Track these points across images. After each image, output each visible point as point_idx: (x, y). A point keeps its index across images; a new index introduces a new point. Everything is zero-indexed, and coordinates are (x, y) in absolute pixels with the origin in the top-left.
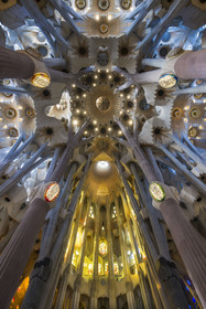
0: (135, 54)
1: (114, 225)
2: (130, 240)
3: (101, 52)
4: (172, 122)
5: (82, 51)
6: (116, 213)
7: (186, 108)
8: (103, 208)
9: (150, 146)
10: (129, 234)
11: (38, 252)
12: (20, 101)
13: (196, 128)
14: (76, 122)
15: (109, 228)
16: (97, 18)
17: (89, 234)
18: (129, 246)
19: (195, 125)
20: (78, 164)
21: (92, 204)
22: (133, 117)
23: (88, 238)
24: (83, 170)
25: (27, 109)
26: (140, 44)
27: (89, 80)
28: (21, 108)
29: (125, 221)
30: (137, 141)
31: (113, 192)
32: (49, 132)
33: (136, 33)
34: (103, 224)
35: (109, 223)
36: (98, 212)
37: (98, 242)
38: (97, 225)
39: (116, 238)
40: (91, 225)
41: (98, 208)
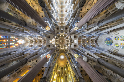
0: (69, 29)
1: (65, 73)
2: (70, 77)
3: (61, 30)
4: (78, 43)
5: (58, 29)
6: (66, 70)
7: (81, 40)
8: (62, 68)
9: (74, 49)
10: (70, 75)
11: (43, 75)
12: (43, 39)
13: (84, 45)
14: (56, 45)
15: (64, 74)
16: (61, 23)
17: (58, 75)
18: (70, 79)
19: (84, 44)
20: (56, 54)
21: (59, 67)
22: (69, 44)
23: (58, 77)
24: (57, 56)
25: (45, 41)
26: (69, 27)
27: (59, 36)
28: (43, 40)
29: (68, 71)
30: (70, 48)
31: (65, 64)
32: (49, 46)
33: (68, 25)
34: (62, 73)
35: (64, 72)
36: (61, 69)
37: (61, 78)
38: (60, 73)
39: (66, 77)
40: (59, 73)
41: (61, 68)
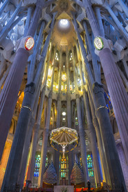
1: (71, 65)
2: (80, 73)
6: (72, 57)
8: (64, 54)
10: (79, 70)
11: (26, 79)
15: (67, 66)
17: (56, 69)
18: (79, 76)
20: (46, 22)
21: (57, 52)
23: (55, 72)
29: (77, 62)
30: (90, 1)
34: (64, 64)
35: (67, 63)
36: (61, 56)
37: (61, 74)
38: (60, 65)
39: (72, 72)
40: (57, 65)
41: (61, 54)
